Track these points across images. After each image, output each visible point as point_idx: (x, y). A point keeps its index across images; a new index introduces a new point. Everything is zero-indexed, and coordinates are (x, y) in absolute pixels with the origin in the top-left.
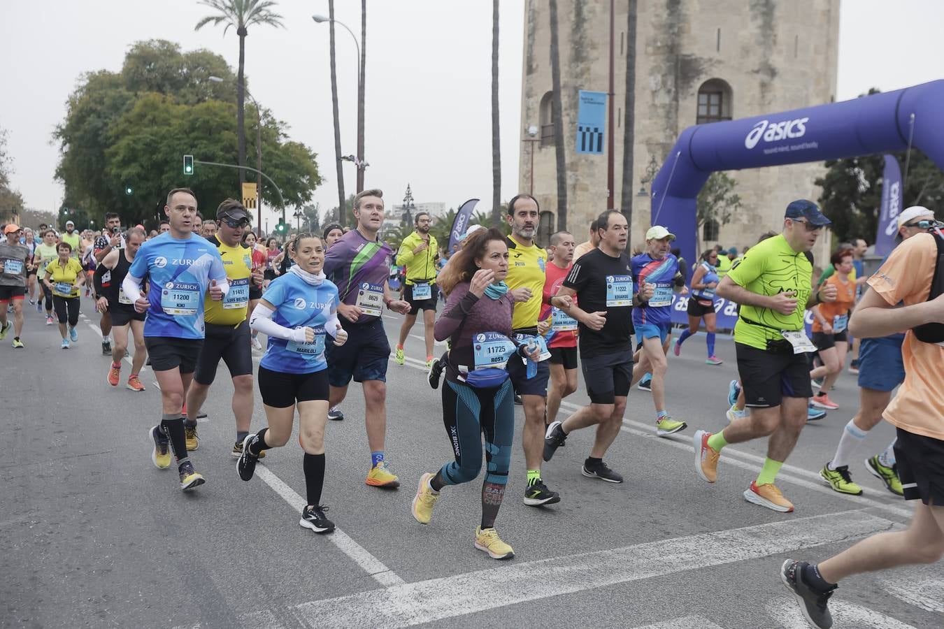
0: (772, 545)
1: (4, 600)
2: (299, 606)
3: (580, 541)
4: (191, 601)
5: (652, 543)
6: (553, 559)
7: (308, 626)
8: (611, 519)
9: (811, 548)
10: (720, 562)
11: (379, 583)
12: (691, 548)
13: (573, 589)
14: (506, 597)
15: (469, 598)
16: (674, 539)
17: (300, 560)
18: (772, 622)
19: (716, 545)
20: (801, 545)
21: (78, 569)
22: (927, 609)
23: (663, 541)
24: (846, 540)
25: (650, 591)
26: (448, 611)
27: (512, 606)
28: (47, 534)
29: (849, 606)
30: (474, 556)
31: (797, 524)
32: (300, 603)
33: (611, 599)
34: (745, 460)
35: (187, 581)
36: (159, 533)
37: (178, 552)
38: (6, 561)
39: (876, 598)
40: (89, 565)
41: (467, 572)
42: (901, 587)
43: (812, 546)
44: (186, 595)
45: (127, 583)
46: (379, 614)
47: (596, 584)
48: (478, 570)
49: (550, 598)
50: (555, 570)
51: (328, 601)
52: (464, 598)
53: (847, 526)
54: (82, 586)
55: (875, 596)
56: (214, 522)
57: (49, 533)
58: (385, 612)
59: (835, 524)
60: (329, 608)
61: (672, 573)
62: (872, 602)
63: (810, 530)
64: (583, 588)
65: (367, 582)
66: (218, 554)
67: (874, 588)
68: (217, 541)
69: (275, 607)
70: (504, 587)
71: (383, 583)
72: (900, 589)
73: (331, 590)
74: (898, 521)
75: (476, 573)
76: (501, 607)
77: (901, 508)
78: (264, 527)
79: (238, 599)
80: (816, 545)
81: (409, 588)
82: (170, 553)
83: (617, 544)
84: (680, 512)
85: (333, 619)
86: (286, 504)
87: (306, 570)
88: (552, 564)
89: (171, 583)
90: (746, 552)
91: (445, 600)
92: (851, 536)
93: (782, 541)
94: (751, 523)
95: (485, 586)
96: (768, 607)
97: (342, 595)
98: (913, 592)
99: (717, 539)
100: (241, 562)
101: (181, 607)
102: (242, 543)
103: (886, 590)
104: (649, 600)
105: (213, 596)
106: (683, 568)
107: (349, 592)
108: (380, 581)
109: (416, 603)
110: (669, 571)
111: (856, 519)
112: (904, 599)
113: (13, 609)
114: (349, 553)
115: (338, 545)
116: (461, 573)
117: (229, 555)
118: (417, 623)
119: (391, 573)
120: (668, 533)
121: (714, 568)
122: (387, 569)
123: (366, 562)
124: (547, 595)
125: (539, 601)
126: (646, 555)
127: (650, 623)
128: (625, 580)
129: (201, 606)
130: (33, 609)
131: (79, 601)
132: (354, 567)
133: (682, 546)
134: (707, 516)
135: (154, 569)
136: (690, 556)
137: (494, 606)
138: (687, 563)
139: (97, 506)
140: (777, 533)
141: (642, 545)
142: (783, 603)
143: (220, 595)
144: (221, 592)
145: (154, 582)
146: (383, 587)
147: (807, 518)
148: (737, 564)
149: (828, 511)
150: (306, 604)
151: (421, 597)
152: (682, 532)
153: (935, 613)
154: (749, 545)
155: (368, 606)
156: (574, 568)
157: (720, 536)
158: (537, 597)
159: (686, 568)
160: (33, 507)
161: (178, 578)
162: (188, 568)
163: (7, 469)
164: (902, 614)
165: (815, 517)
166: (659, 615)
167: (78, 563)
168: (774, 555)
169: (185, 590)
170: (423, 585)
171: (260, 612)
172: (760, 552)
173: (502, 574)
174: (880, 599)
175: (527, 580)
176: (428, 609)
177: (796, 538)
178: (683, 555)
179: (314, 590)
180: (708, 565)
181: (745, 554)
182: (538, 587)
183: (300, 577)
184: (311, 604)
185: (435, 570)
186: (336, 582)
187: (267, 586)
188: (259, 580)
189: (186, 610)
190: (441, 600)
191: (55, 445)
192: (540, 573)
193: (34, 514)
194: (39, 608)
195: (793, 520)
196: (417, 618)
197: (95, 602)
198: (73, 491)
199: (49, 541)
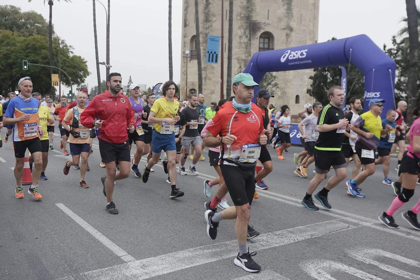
0: (300, 237)
2: (86, 273)
4: (32, 273)
6: (204, 246)
8: (228, 227)
9: (316, 238)
10: (278, 245)
11: (123, 261)
12: (264, 239)
13: (214, 260)
14: (184, 265)
15: (166, 266)
17: (85, 251)
18: (302, 272)
19: (275, 237)
20: (312, 236)
22: (366, 263)
24: (330, 233)
26: (157, 273)
27: (186, 269)
29: (334, 263)
30: (167, 246)
31: (309, 227)
34: (285, 199)
35: (30, 263)
36: (15, 240)
37: (25, 249)
39: (345, 259)
41: (165, 254)
42: (355, 253)
43: (316, 236)
44: (30, 270)
46: (124, 275)
47: (224, 257)
48: (170, 253)
49: (204, 264)
50: (205, 251)
51: (100, 270)
52: (164, 266)
53: (330, 227)
55: (345, 258)
56: (42, 234)
58: (127, 274)
59: (325, 227)
60: (100, 273)
62: (343, 260)
63: (315, 230)
64: (218, 259)
65: (118, 260)
66: (45, 249)
67: (344, 254)
68: (44, 243)
69: (74, 274)
70: (182, 260)
71: (126, 260)
72: (355, 255)
73: (101, 265)
74: (351, 225)
75: (169, 254)
76: (181, 270)
77: (352, 219)
80: (318, 236)
81: (138, 262)
82: (21, 250)
86: (77, 224)
87: (89, 255)
88: (204, 249)
89: (22, 264)
90: (289, 240)
91: (155, 268)
92: (332, 231)
93: (303, 235)
94: (290, 227)
95: (174, 260)
96: (300, 265)
97: (106, 267)
98: (360, 255)
99: (276, 235)
100: (57, 253)
101: (26, 276)
102: (57, 244)
103: (349, 255)
105: (43, 270)
106: (262, 249)
107: (110, 265)
108: (124, 260)
109: (141, 270)
111: (334, 224)
112: (357, 259)
114: (109, 247)
115: (103, 243)
116: (162, 254)
117: (51, 249)
118: (143, 279)
119: (129, 256)
121: (276, 248)
122: (127, 254)
123: (117, 251)
124: (202, 263)
125: (198, 266)
129: (37, 275)
132: (111, 254)
133: (261, 238)
134: (270, 224)
135: (13, 258)
136: (265, 243)
137: (178, 269)
138: (263, 246)
140: (301, 231)
142: (306, 263)
143: (47, 269)
145: (13, 264)
146: (126, 262)
147: (313, 224)
148: (285, 246)
149: (322, 221)
150: (89, 272)
151: (144, 266)
153: (370, 265)
154: (289, 237)
155: (119, 272)
156: (214, 250)
157: (277, 233)
158: (197, 264)
161: (25, 262)
162: (30, 257)
164: (356, 266)
165: (317, 224)
168: (301, 241)
169: (29, 268)
170: (144, 261)
171: (66, 277)
172: (295, 240)
173: (181, 254)
174: (346, 259)
175: (193, 257)
176: (148, 272)
177: (309, 233)
178: (261, 243)
179: (93, 265)
180: (272, 246)
181: (288, 241)
182: (198, 260)
183: (86, 259)
184: (92, 272)
185: (150, 254)
186: (103, 261)
187: (70, 264)
188: (66, 261)
189: (30, 278)
190: (153, 267)
192: (198, 253)
195: (308, 225)
196: (143, 277)
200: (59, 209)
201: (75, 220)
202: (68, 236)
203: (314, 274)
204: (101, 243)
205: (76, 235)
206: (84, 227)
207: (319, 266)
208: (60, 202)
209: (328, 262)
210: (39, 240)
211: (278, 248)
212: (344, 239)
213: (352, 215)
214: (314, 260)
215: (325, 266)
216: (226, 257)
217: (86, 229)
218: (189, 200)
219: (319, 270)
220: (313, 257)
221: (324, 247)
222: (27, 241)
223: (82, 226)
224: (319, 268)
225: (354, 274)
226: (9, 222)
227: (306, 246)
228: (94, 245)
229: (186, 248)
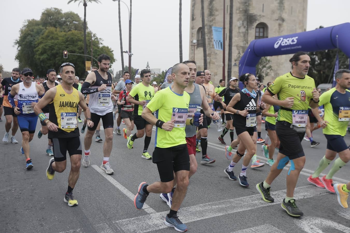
2: (117, 222)
3: (221, 196)
4: (76, 220)
5: (248, 196)
6: (212, 203)
7: (121, 229)
9: (308, 198)
11: (147, 213)
13: (220, 214)
14: (195, 218)
16: (257, 195)
17: (116, 204)
18: (297, 227)
20: (304, 197)
21: (32, 208)
23: (252, 196)
24: (321, 195)
25: (249, 215)
27: (198, 221)
28: (19, 194)
29: (325, 220)
31: (302, 189)
33: (235, 218)
36: (62, 193)
38: (4, 205)
40: (36, 206)
42: (344, 213)
43: (308, 197)
44: (74, 217)
45: (51, 213)
46: (148, 225)
47: (230, 212)
50: (213, 207)
51: (128, 219)
54: (34, 214)
55: (334, 216)
57: (20, 194)
58: (150, 223)
59: (316, 189)
60: (128, 222)
61: (257, 208)
62: (333, 218)
63: (307, 191)
64: (224, 214)
65: (142, 212)
66: (84, 202)
67: (333, 213)
68: (84, 196)
69: (108, 222)
70: (194, 214)
71: (149, 212)
72: (343, 214)
73: (129, 215)
75: (183, 208)
76: (194, 222)
79: (93, 219)
80: (310, 197)
81: (158, 214)
83: (235, 197)
85: (130, 227)
86: (109, 182)
87: (119, 208)
88: (212, 205)
89: (67, 213)
92: (322, 193)
93: (297, 195)
95: (187, 213)
97: (133, 217)
98: (348, 215)
100: (94, 205)
101: (72, 222)
102: (93, 197)
103: (338, 214)
104: (250, 218)
105: (84, 218)
106: (261, 206)
107: (135, 216)
108: (147, 212)
109: (161, 220)
110: (256, 207)
112: (345, 217)
113: (8, 223)
117: (89, 202)
118: (162, 228)
119: (151, 208)
120: (254, 193)
121: (273, 206)
122: (149, 207)
124: (211, 217)
125: (208, 219)
126: (247, 201)
127: (251, 227)
128: (240, 211)
129: (80, 222)
130: (15, 223)
131: (33, 220)
135: (61, 207)
137: (191, 221)
138: (262, 204)
139: (37, 183)
141: (245, 197)
144: (87, 216)
145: (61, 213)
147: (305, 186)
150: (120, 221)
151: (163, 218)
155: (143, 221)
156: (220, 206)
157: (274, 194)
158: (207, 217)
159: (262, 206)
160: (13, 184)
164: (345, 223)
166: (254, 224)
167: (31, 205)
169: (73, 216)
170: (164, 213)
171: (102, 224)
173: (193, 209)
174: (336, 217)
175: (203, 211)
177: (302, 194)
179: (122, 215)
182: (207, 214)
183: (116, 210)
184: (122, 221)
186: (131, 212)
187: (104, 214)
188: (101, 211)
189: (74, 223)
191: (20, 160)
192: (208, 208)
193: (14, 187)
194: (18, 223)
195: (300, 187)
196: (162, 226)
197: (39, 221)
198: (28, 178)
199: (20, 197)
200: (95, 170)
201: (107, 179)
202: (102, 191)
203: (307, 229)
204: (128, 197)
205: (108, 191)
206: (114, 185)
207: (311, 223)
208: (95, 164)
209: (319, 219)
210: (79, 194)
212: (334, 200)
213: (340, 179)
214: (307, 218)
215: (316, 222)
216: (232, 212)
217: (116, 186)
219: (312, 226)
220: (306, 215)
221: (315, 207)
223: (113, 183)
224: (311, 224)
225: (343, 230)
226: (57, 179)
227: (300, 205)
228: (123, 199)
229: (197, 204)
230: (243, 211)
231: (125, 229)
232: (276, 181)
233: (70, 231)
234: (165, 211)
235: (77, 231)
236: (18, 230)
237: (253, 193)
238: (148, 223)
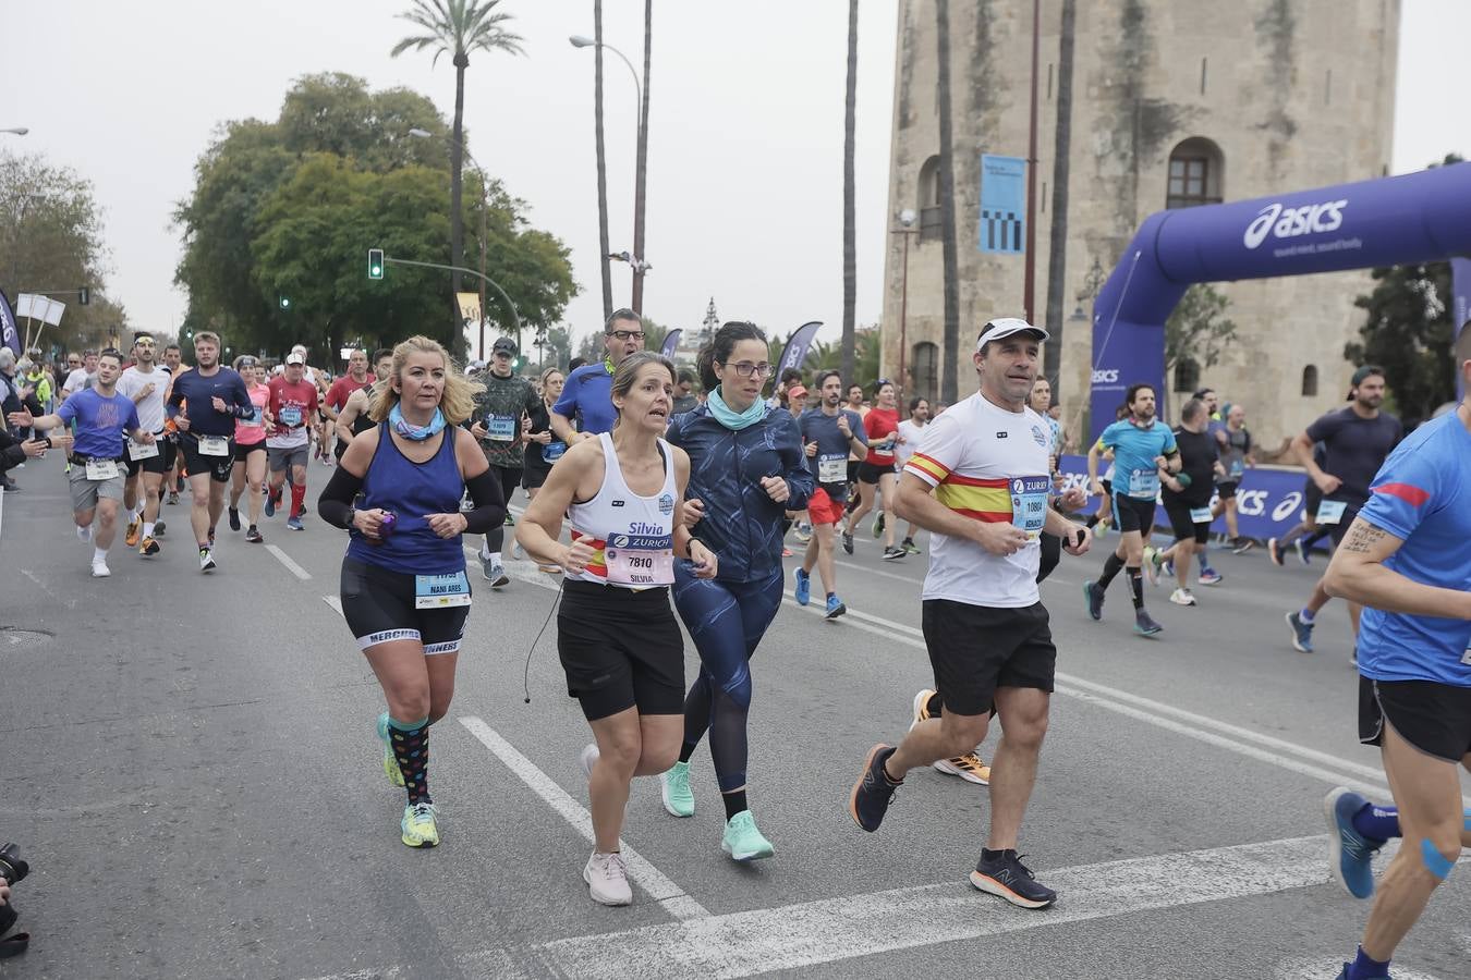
0: (1285, 875)
1: (108, 920)
2: (549, 945)
4: (386, 931)
5: (1094, 865)
6: (938, 885)
7: (562, 975)
10: (1202, 899)
11: (669, 914)
12: (1155, 876)
13: (970, 933)
14: (866, 942)
15: (809, 941)
16: (1129, 861)
17: (549, 875)
19: (1195, 871)
21: (216, 877)
23: (1111, 863)
25: (1091, 939)
26: (777, 961)
27: (875, 957)
28: (169, 824)
29: (1409, 974)
30: (815, 877)
32: (549, 941)
33: (1030, 950)
34: (1241, 740)
35: (378, 901)
36: (335, 826)
37: (364, 857)
38: (110, 862)
39: (1453, 963)
40: (233, 872)
41: (805, 901)
44: (377, 922)
45: (290, 901)
46: (670, 961)
47: (1005, 926)
48: (822, 898)
49: (935, 945)
50: (941, 901)
51: (593, 938)
52: (800, 941)
54: (222, 903)
57: (172, 822)
58: (679, 958)
60: (594, 948)
61: (1126, 913)
62: (1446, 969)
64: (985, 932)
65: (652, 911)
66: (424, 861)
67: (1450, 947)
69: (512, 945)
70: (862, 927)
71: (677, 913)
75: (818, 903)
76: (858, 957)
78: (493, 823)
79: (455, 930)
81: (715, 922)
82: (352, 858)
84: (1138, 819)
85: (601, 967)
86: (526, 788)
88: (938, 894)
89: (354, 903)
90: (1243, 883)
91: (771, 943)
93: (1300, 868)
94: (1251, 838)
95: (834, 924)
96: (1278, 972)
97: (613, 931)
99: (1197, 863)
100: (459, 875)
101: (370, 940)
102: (460, 845)
103: (1468, 951)
104: (1091, 954)
105: (418, 926)
106: (1143, 906)
107: (624, 926)
108: (671, 910)
109: (726, 947)
110: (1121, 910)
113: (121, 934)
116: (796, 903)
117: (442, 863)
118: (729, 977)
119: (689, 899)
120: (1119, 851)
121: (1195, 906)
122: (681, 892)
123: (649, 881)
124: (930, 941)
125: (917, 949)
126: (1085, 884)
128: (1052, 921)
129: (401, 939)
130: (150, 936)
131: (218, 926)
133: (1141, 871)
134: (1181, 826)
135: (329, 882)
136: (1155, 887)
137: (847, 954)
138: (1149, 898)
139: (243, 783)
140: (1292, 856)
141: (1078, 869)
142: (1302, 966)
143: (429, 924)
144: (429, 919)
145: (331, 901)
146: (676, 919)
148: (1229, 902)
150: (559, 941)
151: (733, 937)
152: (1141, 850)
154: (1247, 874)
155: (653, 948)
156: (972, 900)
157: (1201, 858)
158: (914, 943)
159: (1147, 905)
160: (147, 783)
161: (365, 897)
162: (379, 881)
163: (108, 723)
167: (215, 869)
168: (1289, 891)
169: (376, 914)
170: (738, 919)
171: (489, 952)
172: (1266, 885)
173: (859, 906)
174: (1458, 966)
175: (898, 917)
176: (746, 956)
178: (1143, 886)
179: (571, 922)
180: (1183, 902)
181: (1242, 888)
182: (916, 929)
183: (548, 901)
184: (568, 943)
185: (756, 897)
187: (500, 912)
188: (487, 903)
189: (379, 945)
190: (765, 943)
191: (179, 689)
192: (919, 906)
193: (149, 793)
194: (160, 935)
195: (1318, 837)
196: (730, 970)
197: (243, 929)
198: (206, 760)
199: (172, 834)
200: (471, 736)
201: (520, 775)
202: (497, 824)
205: (520, 822)
206: (548, 799)
208: (473, 714)
211: (1201, 909)
212: (1457, 892)
216: (1016, 927)
217: (553, 804)
218: (895, 726)
220: (1329, 949)
222: (370, 831)
223: (541, 793)
226: (320, 769)
227: (1307, 907)
228: (577, 856)
229: (877, 887)
230: (1067, 924)
231: (576, 974)
232: (1219, 807)
233: (362, 972)
234: (746, 910)
235: (390, 973)
236: (157, 962)
237: (1114, 851)
238: (672, 956)
